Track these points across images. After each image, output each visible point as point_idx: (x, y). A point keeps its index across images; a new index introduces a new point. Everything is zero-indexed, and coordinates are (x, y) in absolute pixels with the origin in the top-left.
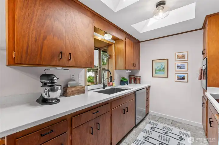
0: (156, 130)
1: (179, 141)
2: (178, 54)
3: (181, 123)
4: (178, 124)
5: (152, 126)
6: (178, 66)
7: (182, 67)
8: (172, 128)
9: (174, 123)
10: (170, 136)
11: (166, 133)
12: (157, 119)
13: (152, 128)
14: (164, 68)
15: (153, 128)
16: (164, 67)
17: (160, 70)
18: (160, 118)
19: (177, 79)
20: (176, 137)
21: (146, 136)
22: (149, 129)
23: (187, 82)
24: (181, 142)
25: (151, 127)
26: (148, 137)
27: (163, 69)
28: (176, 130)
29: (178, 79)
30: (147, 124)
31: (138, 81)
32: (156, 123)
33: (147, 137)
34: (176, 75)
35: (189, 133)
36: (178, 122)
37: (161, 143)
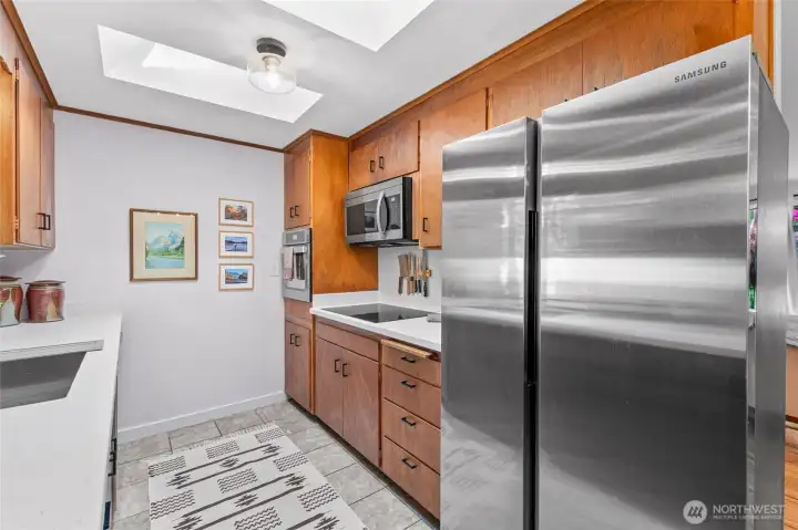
0: (194, 476)
1: (273, 458)
2: (229, 203)
3: (242, 415)
4: (237, 422)
5: (171, 475)
6: (229, 243)
7: (239, 246)
8: (233, 439)
9: (223, 426)
10: (246, 463)
11: (230, 464)
12: (164, 445)
13: (179, 481)
14: (181, 246)
15: (179, 478)
16: (183, 242)
17: (166, 252)
18: (170, 435)
19: (227, 283)
20: (260, 454)
21: (183, 520)
22: (174, 491)
23: (251, 289)
24: (277, 457)
25: (169, 480)
26: (192, 517)
27: (177, 249)
28: (246, 440)
29: (228, 281)
30: (147, 480)
31: (50, 308)
32: (173, 457)
33: (187, 521)
34: (223, 270)
35: (274, 426)
36: (231, 418)
37: (240, 497)
